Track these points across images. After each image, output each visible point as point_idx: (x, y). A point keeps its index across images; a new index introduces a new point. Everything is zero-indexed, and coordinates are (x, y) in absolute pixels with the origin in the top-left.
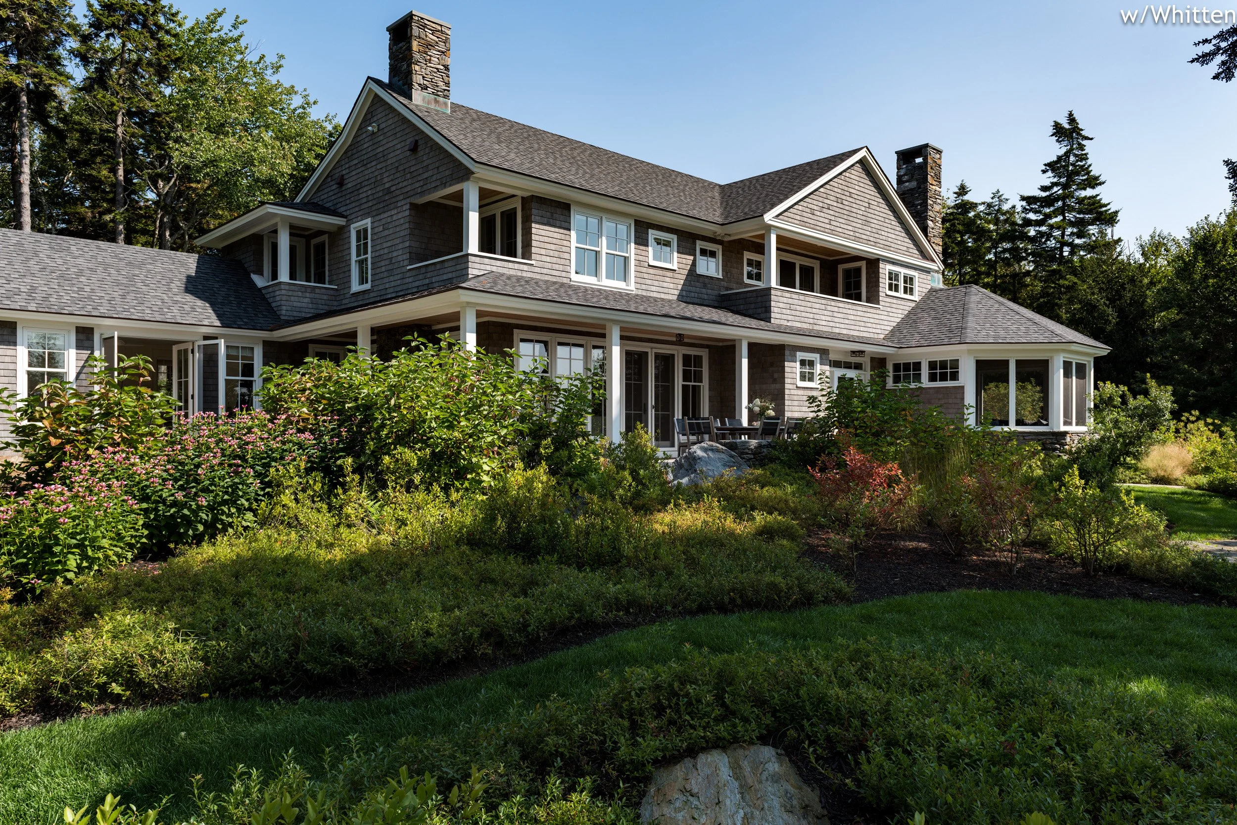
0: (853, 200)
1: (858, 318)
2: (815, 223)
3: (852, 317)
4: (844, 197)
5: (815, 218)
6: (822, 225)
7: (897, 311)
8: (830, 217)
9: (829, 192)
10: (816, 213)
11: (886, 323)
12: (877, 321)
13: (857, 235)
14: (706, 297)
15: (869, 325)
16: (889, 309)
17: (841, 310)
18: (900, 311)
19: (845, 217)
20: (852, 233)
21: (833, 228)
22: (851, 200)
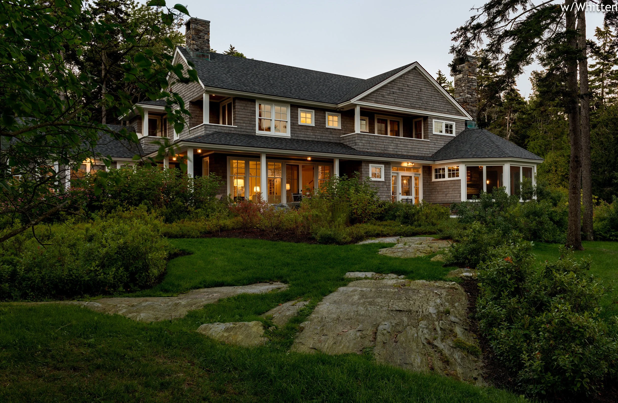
0: (410, 89)
1: (414, 147)
2: (385, 101)
3: (410, 146)
4: (404, 87)
5: (385, 99)
6: (390, 102)
7: (441, 142)
8: (394, 98)
9: (393, 85)
10: (385, 96)
11: (433, 148)
12: (427, 148)
13: (413, 105)
14: (332, 138)
15: (422, 150)
16: (435, 142)
17: (402, 143)
18: (443, 142)
19: (405, 97)
20: (409, 105)
21: (396, 103)
22: (408, 88)
